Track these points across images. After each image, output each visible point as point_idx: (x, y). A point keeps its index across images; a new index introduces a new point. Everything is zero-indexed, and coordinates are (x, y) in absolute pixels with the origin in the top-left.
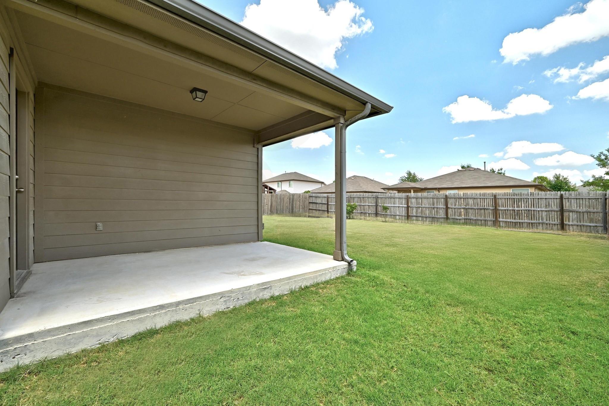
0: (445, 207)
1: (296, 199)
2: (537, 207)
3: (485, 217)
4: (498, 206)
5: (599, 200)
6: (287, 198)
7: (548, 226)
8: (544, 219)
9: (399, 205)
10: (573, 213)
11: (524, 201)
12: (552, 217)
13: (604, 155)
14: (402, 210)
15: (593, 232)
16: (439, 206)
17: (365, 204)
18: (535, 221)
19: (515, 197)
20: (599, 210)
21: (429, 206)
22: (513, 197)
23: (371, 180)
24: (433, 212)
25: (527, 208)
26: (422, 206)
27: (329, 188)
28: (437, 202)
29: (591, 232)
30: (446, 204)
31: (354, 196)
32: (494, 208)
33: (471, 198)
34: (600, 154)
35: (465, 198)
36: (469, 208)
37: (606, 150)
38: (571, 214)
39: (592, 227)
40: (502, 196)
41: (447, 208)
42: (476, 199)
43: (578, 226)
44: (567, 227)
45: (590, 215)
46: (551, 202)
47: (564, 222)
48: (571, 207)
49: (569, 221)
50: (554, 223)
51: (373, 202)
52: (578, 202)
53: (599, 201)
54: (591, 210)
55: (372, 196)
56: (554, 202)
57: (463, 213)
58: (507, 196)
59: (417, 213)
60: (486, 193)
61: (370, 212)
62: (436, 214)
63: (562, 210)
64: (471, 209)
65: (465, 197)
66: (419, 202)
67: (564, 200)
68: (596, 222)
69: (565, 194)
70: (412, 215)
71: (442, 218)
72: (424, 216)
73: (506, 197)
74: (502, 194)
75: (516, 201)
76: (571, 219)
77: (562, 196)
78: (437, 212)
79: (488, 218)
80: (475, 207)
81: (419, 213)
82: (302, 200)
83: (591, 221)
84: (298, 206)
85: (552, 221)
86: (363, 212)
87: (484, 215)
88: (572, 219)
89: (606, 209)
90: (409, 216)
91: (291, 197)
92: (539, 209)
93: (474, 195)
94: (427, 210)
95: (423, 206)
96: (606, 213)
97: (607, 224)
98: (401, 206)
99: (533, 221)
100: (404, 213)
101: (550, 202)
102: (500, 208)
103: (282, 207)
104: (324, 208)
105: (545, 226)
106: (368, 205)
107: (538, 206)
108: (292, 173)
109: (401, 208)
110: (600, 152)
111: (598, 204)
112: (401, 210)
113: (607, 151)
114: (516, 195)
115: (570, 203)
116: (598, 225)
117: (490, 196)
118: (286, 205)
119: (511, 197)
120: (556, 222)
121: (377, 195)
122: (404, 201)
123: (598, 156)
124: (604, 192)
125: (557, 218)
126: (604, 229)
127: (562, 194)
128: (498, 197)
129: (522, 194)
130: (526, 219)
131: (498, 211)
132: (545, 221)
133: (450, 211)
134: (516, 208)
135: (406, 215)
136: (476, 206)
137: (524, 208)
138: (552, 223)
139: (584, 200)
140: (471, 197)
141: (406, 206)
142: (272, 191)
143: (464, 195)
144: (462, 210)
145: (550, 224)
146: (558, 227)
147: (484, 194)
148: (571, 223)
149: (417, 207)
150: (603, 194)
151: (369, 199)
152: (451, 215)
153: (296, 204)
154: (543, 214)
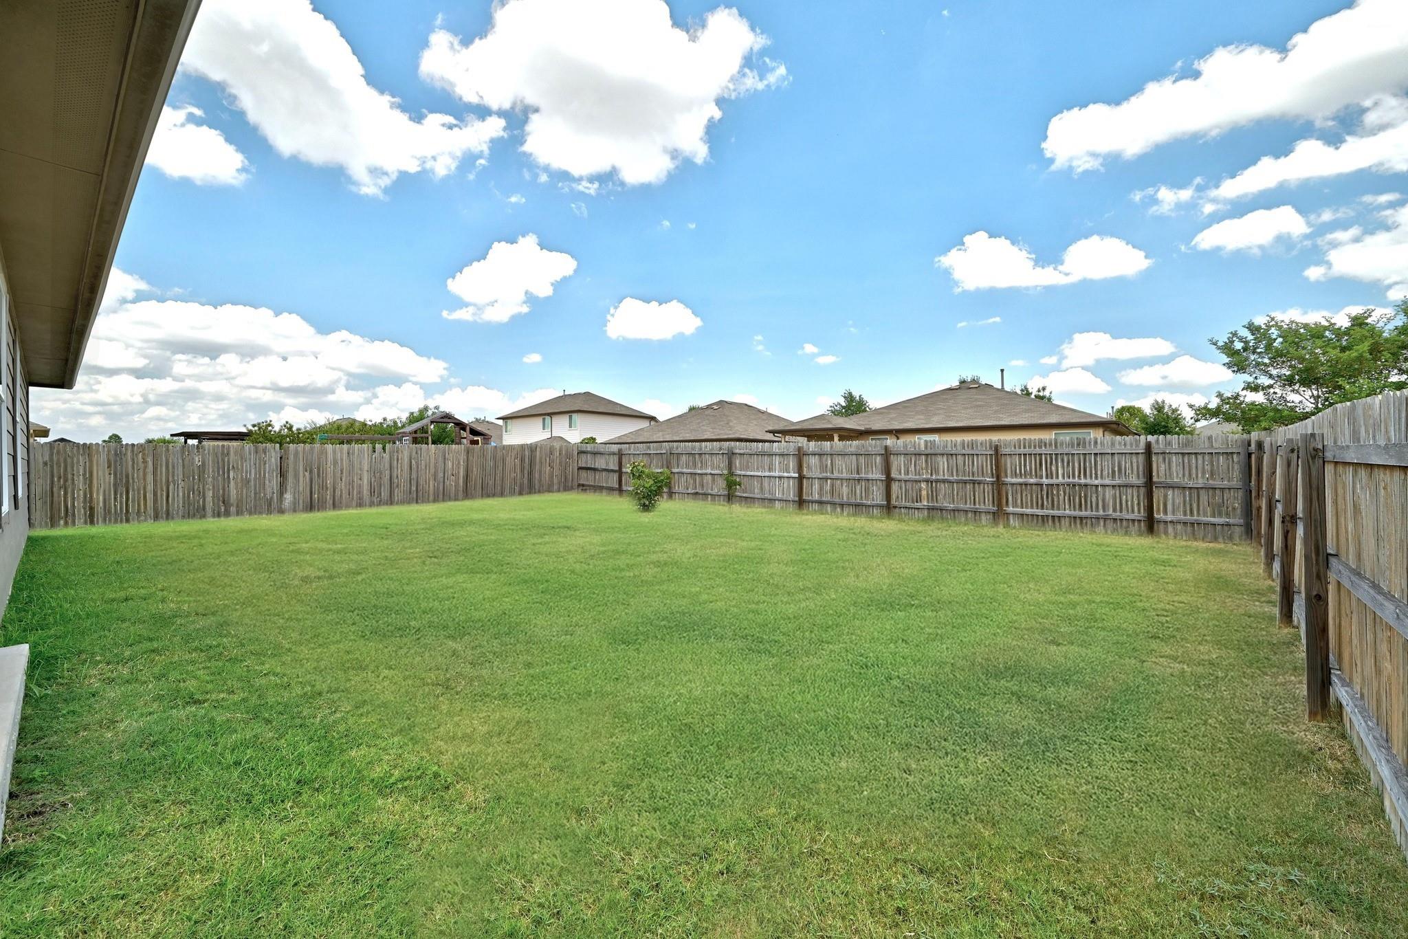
0: (884, 477)
1: (541, 458)
2: (1094, 476)
3: (975, 504)
4: (1003, 474)
5: (1235, 456)
6: (513, 457)
7: (1118, 524)
8: (1108, 505)
9: (781, 474)
10: (1176, 490)
11: (1063, 461)
12: (1127, 501)
13: (1241, 339)
14: (789, 485)
15: (1221, 540)
16: (870, 476)
17: (704, 471)
18: (1088, 513)
19: (1043, 450)
20: (1235, 483)
21: (849, 476)
22: (1038, 451)
23: (759, 411)
24: (858, 492)
25: (1069, 478)
26: (832, 476)
27: (659, 431)
28: (867, 466)
29: (1215, 539)
30: (887, 470)
31: (679, 451)
32: (995, 479)
33: (943, 455)
34: (1231, 335)
35: (930, 455)
36: (937, 481)
37: (1244, 326)
38: (1170, 493)
39: (1218, 528)
40: (1013, 449)
41: (889, 480)
42: (954, 456)
43: (1185, 523)
44: (1162, 526)
45: (1214, 496)
46: (1126, 463)
47: (1155, 515)
48: (1170, 476)
49: (1165, 512)
50: (1131, 516)
51: (722, 465)
52: (1186, 461)
53: (1233, 461)
54: (1217, 483)
55: (721, 449)
56: (1131, 463)
57: (924, 493)
58: (1025, 447)
59: (820, 494)
60: (976, 441)
61: (715, 491)
62: (863, 495)
63: (1149, 484)
64: (944, 481)
65: (929, 451)
66: (826, 467)
67: (1154, 458)
68: (1228, 515)
69: (1157, 441)
70: (810, 498)
71: (877, 506)
72: (837, 500)
73: (1022, 451)
74: (1012, 444)
75: (1043, 460)
76: (1170, 506)
77: (1148, 446)
78: (867, 489)
79: (982, 504)
80: (951, 478)
81: (827, 493)
82: (558, 461)
83: (1217, 511)
84: (547, 476)
85: (1128, 511)
86: (701, 492)
87: (972, 498)
88: (1173, 505)
89: (1250, 482)
90: (805, 501)
91: (527, 453)
92: (1096, 482)
93: (949, 445)
94: (845, 484)
95: (836, 475)
96: (1251, 491)
97: (1252, 519)
98: (786, 474)
99: (1083, 513)
100: (792, 495)
101: (1123, 463)
102: (1009, 480)
103: (498, 482)
104: (613, 481)
105: (1110, 524)
106: (711, 474)
107: (1096, 474)
108: (579, 394)
109: (786, 479)
110: (1232, 333)
111: (1233, 468)
112: (785, 485)
113: (1247, 328)
114: (1045, 446)
115: (1167, 464)
116: (1231, 521)
117: (986, 448)
118: (513, 475)
119: (1032, 450)
120: (1135, 516)
121: (732, 448)
122: (792, 463)
123: (1226, 343)
124: (1245, 436)
125: (1139, 504)
126: (1247, 533)
127: (1150, 442)
128: (1004, 451)
129: (1059, 441)
130: (1067, 507)
131: (1004, 488)
132: (1111, 512)
133: (895, 487)
134: (1045, 481)
135: (797, 499)
136: (955, 474)
137: (1064, 478)
138: (1127, 517)
139: (1200, 457)
140: (942, 452)
141: (797, 475)
142: (479, 438)
143: (926, 448)
144: (923, 485)
145: (1121, 520)
146: (1140, 527)
147: (972, 444)
148: (1169, 517)
149: (820, 476)
150: (1243, 442)
151: (714, 457)
152: (898, 497)
153: (540, 472)
154: (1107, 493)
